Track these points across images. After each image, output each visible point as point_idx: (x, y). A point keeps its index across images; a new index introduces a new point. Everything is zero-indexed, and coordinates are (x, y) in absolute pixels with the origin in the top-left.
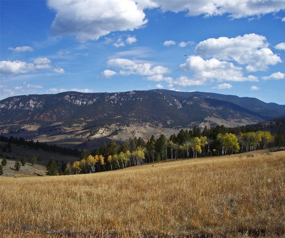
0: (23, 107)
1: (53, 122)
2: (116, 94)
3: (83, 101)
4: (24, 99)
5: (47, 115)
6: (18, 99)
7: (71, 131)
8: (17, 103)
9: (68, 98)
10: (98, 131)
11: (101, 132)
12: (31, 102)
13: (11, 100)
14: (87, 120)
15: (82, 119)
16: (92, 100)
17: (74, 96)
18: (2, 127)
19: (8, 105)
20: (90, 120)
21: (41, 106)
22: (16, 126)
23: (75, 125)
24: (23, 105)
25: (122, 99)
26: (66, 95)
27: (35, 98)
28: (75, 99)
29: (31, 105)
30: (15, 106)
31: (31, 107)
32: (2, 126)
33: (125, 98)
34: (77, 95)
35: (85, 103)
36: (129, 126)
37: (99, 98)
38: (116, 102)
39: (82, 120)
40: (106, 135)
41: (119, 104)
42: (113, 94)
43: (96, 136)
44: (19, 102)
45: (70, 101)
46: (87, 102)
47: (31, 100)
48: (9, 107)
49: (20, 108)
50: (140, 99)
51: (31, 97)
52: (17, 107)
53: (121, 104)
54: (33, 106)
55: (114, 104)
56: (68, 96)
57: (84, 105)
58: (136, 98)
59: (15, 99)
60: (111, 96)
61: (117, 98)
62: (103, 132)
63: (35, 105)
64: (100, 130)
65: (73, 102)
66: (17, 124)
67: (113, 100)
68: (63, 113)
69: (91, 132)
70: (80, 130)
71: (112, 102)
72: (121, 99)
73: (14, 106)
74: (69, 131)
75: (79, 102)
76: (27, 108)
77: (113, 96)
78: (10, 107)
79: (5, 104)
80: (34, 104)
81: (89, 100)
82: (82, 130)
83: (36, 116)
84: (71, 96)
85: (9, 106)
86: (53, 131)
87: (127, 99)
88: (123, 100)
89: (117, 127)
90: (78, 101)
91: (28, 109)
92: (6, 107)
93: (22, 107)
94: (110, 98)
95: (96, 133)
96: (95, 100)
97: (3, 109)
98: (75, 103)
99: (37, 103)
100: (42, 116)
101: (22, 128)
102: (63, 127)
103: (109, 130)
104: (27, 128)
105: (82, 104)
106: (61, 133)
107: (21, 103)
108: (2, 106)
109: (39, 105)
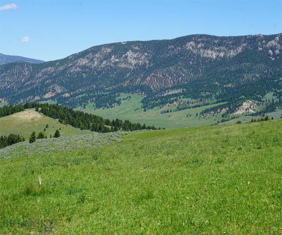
0: (117, 62)
1: (167, 89)
2: (277, 38)
3: (219, 51)
4: (119, 49)
5: (157, 77)
6: (109, 50)
7: (196, 104)
8: (107, 57)
9: (193, 47)
10: (242, 105)
11: (247, 107)
12: (129, 54)
13: (98, 50)
14: (225, 86)
15: (216, 83)
16: (235, 49)
17: (203, 42)
18: (85, 97)
19: (92, 60)
20: (230, 85)
21: (147, 62)
22: (105, 95)
23: (204, 95)
24: (117, 60)
26: (189, 42)
27: (136, 48)
28: (205, 48)
29: (130, 60)
30: (104, 62)
31: (131, 64)
32: (84, 95)
34: (208, 41)
35: (222, 54)
37: (247, 46)
38: (277, 52)
39: (217, 85)
40: (254, 112)
42: (272, 37)
43: (237, 113)
44: (110, 55)
45: (195, 52)
46: (225, 53)
47: (130, 51)
49: (112, 65)
51: (129, 45)
52: (107, 63)
54: (133, 62)
55: (274, 55)
56: (192, 43)
57: (221, 57)
59: (103, 49)
60: (269, 41)
61: (279, 45)
62: (250, 107)
63: (137, 59)
64: (244, 104)
65: (201, 53)
66: (108, 93)
67: (273, 48)
69: (229, 107)
70: (212, 102)
71: (270, 52)
73: (101, 62)
74: (194, 105)
75: (212, 54)
76: (123, 66)
77: (273, 42)
78: (96, 64)
79: (88, 58)
80: (135, 59)
81: (230, 48)
82: (215, 103)
83: (139, 79)
84: (197, 43)
85: (94, 61)
86: (167, 105)
89: (275, 97)
90: (209, 52)
91: (126, 66)
92: (89, 63)
94: (267, 46)
95: (238, 109)
96: (240, 49)
97: (84, 67)
98: (205, 55)
99: (141, 57)
100: (149, 79)
101: (117, 99)
102: (183, 98)
103: (260, 102)
104: (124, 99)
105: (217, 56)
106: (180, 108)
107: (113, 56)
108: (83, 62)
109: (143, 59)
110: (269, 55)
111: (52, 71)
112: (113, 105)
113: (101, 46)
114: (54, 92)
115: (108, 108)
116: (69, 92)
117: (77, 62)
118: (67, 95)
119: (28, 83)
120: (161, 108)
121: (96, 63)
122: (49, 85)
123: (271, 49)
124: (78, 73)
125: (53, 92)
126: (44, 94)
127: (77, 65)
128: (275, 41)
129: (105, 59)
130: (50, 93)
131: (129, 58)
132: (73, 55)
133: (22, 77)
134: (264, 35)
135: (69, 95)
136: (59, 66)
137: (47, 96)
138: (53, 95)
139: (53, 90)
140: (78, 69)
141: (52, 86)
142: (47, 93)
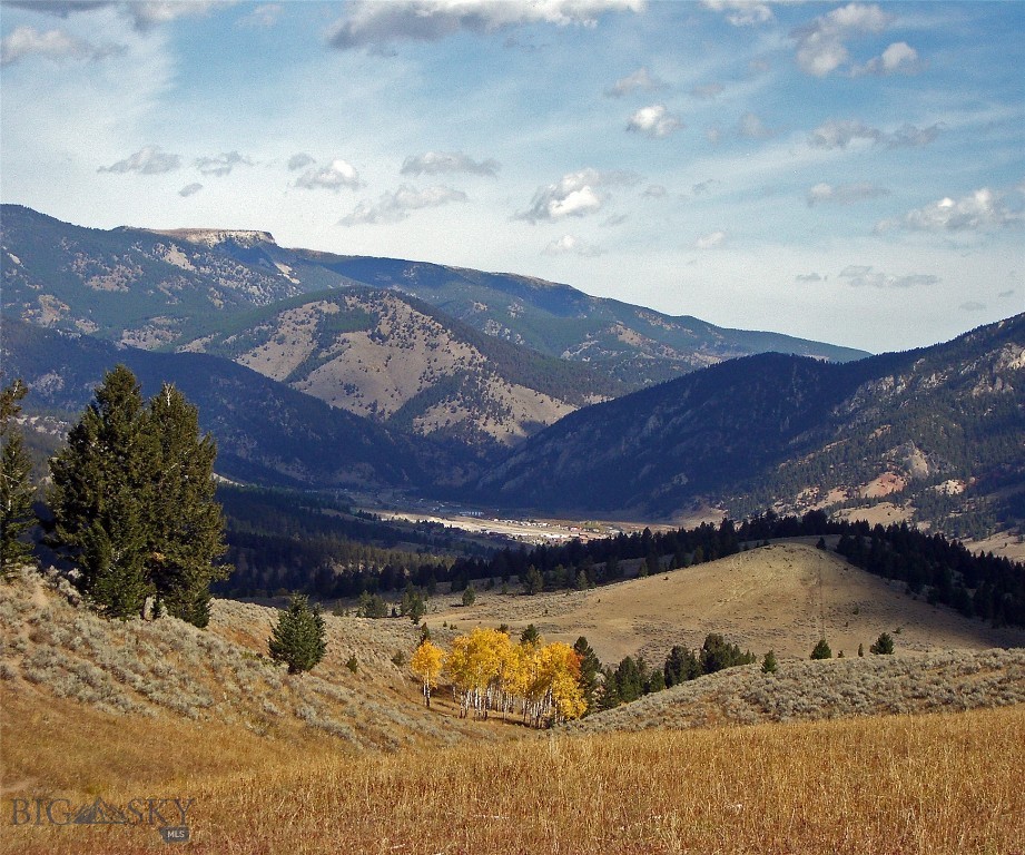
111: (899, 389)
114: (902, 475)
116: (962, 477)
117: (997, 357)
118: (954, 487)
119: (805, 436)
122: (881, 446)
124: (998, 400)
125: (897, 473)
126: (866, 479)
127: (996, 369)
130: (889, 475)
132: (981, 328)
133: (779, 411)
135: (960, 489)
136: (925, 371)
137: (873, 489)
138: (900, 484)
139: (898, 464)
140: (999, 386)
141: (894, 452)
142: (877, 476)
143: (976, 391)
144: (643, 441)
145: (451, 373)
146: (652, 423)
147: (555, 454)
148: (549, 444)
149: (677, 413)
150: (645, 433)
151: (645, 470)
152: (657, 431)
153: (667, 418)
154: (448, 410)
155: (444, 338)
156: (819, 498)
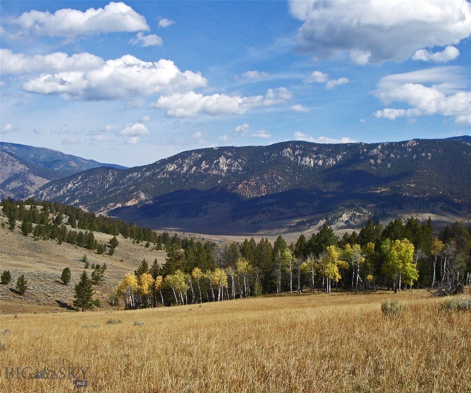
0: (208, 169)
1: (260, 198)
2: (379, 147)
3: (318, 159)
4: (210, 155)
5: (249, 185)
6: (200, 156)
7: (290, 214)
8: (198, 163)
9: (290, 155)
10: (341, 216)
11: (347, 219)
12: (222, 160)
13: (188, 156)
14: (323, 196)
16: (334, 157)
17: (300, 149)
18: (170, 205)
19: (180, 166)
21: (241, 169)
22: (193, 203)
23: (300, 205)
24: (208, 166)
25: (392, 155)
26: (287, 148)
27: (230, 154)
28: (303, 156)
29: (222, 166)
30: (194, 168)
31: (222, 171)
33: (398, 154)
34: (306, 148)
35: (320, 163)
36: (401, 208)
37: (347, 153)
38: (379, 161)
40: (354, 225)
41: (386, 166)
42: (374, 146)
43: (335, 225)
44: (201, 160)
45: (292, 159)
46: (324, 161)
47: (223, 157)
48: (182, 169)
49: (202, 171)
50: (427, 156)
51: (221, 151)
52: (197, 169)
53: (389, 165)
54: (225, 168)
55: (376, 165)
56: (289, 149)
57: (319, 166)
58: (418, 153)
59: (193, 154)
60: (371, 150)
61: (381, 155)
62: (351, 219)
63: (230, 165)
64: (344, 215)
65: (298, 160)
66: (196, 201)
67: (375, 157)
68: (280, 181)
69: (327, 219)
70: (308, 213)
71: (372, 161)
72: (389, 155)
73: (191, 168)
74: (288, 216)
75: (309, 161)
76: (215, 172)
77: (375, 151)
79: (176, 164)
80: (227, 165)
81: (329, 156)
82: (311, 214)
84: (294, 150)
85: (184, 167)
86: (258, 215)
87: (401, 156)
88: (393, 158)
89: (378, 209)
90: (308, 159)
91: (217, 172)
92: (177, 168)
93: (206, 170)
94: (369, 154)
95: (337, 221)
96: (339, 157)
97: (172, 173)
98: (303, 163)
99: (234, 163)
100: (241, 187)
101: (204, 207)
102: (277, 207)
103: (361, 215)
104: (212, 208)
105: (315, 165)
106: (272, 218)
107: (204, 162)
108: (171, 168)
109: (237, 166)
110: (371, 164)
111: (138, 176)
112: (199, 214)
113: (192, 151)
115: (193, 217)
116: (154, 200)
117: (165, 167)
119: (112, 189)
120: (251, 218)
121: (185, 169)
122: (132, 191)
123: (373, 158)
124: (165, 179)
125: (136, 199)
126: (127, 201)
127: (165, 171)
128: (377, 150)
129: (194, 165)
130: (134, 200)
131: (220, 164)
132: (161, 160)
133: (105, 182)
134: (365, 144)
136: (146, 171)
137: (130, 203)
138: (137, 202)
139: (136, 196)
140: (165, 175)
141: (135, 193)
142: (130, 200)
143: (159, 177)
144: (67, 191)
145: (18, 173)
146: (70, 186)
147: (42, 195)
148: (41, 192)
149: (77, 183)
150: (68, 188)
151: (67, 199)
152: (71, 188)
153: (74, 184)
154: (17, 183)
155: (17, 163)
156: (114, 206)
